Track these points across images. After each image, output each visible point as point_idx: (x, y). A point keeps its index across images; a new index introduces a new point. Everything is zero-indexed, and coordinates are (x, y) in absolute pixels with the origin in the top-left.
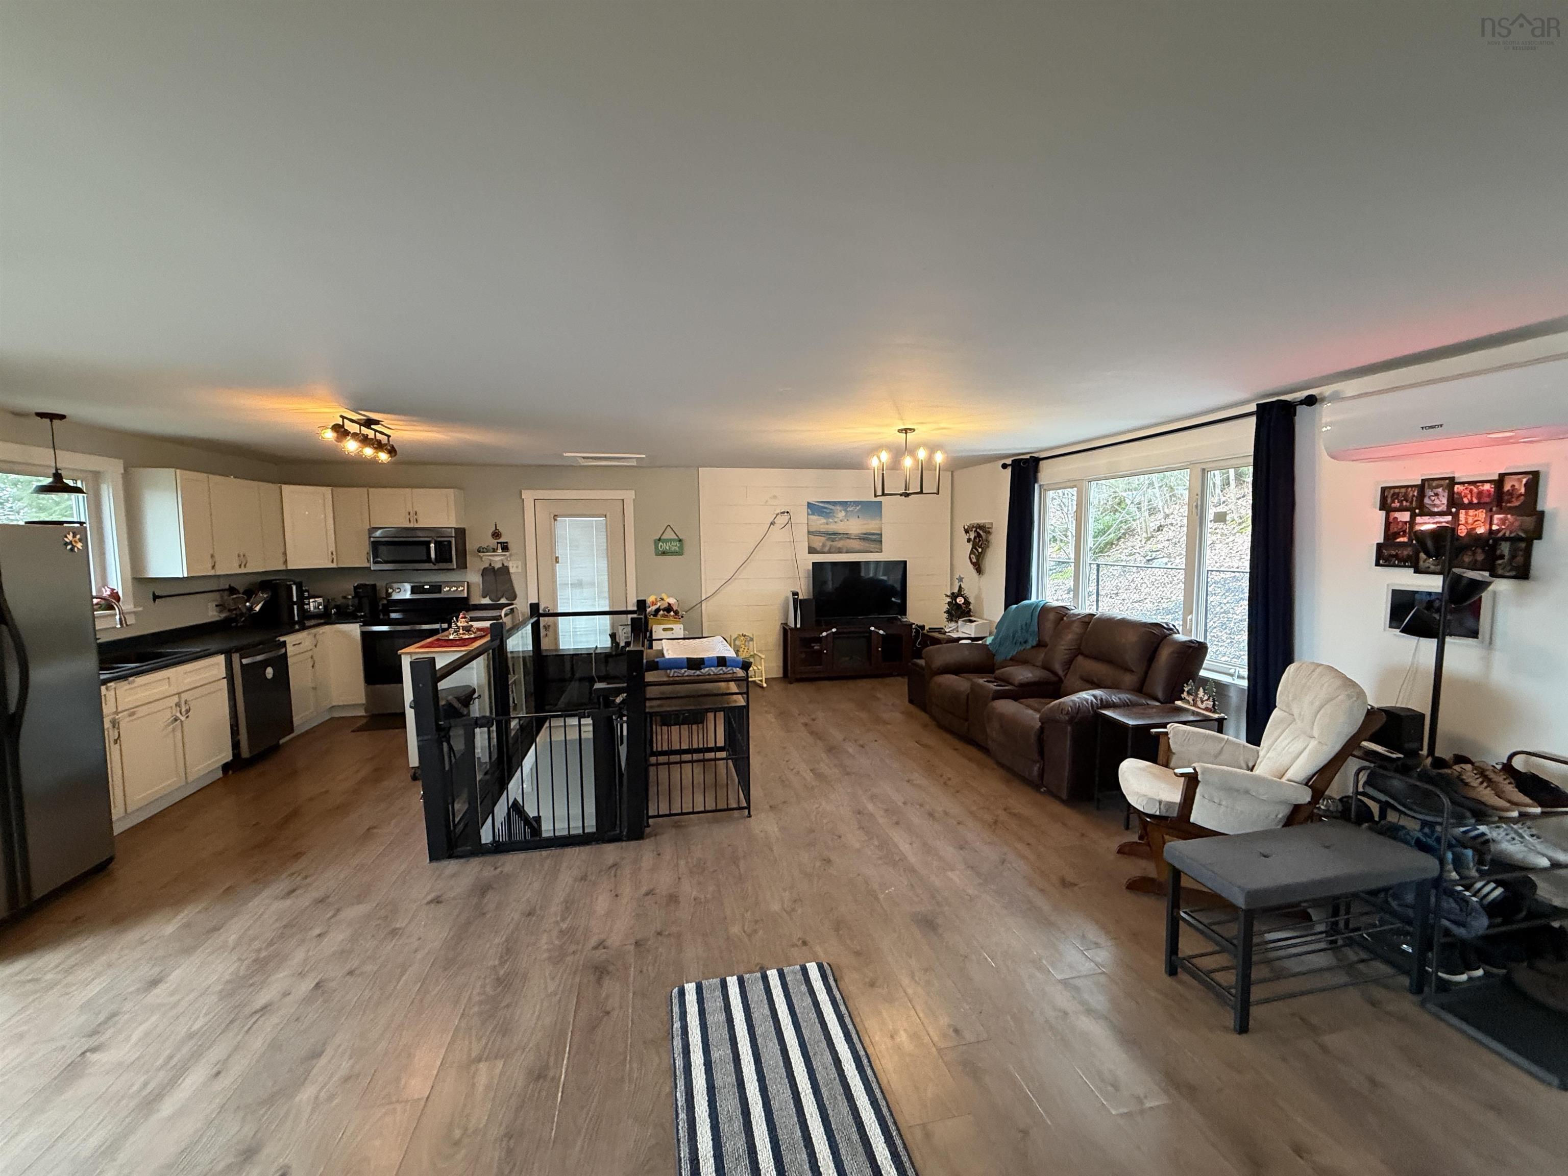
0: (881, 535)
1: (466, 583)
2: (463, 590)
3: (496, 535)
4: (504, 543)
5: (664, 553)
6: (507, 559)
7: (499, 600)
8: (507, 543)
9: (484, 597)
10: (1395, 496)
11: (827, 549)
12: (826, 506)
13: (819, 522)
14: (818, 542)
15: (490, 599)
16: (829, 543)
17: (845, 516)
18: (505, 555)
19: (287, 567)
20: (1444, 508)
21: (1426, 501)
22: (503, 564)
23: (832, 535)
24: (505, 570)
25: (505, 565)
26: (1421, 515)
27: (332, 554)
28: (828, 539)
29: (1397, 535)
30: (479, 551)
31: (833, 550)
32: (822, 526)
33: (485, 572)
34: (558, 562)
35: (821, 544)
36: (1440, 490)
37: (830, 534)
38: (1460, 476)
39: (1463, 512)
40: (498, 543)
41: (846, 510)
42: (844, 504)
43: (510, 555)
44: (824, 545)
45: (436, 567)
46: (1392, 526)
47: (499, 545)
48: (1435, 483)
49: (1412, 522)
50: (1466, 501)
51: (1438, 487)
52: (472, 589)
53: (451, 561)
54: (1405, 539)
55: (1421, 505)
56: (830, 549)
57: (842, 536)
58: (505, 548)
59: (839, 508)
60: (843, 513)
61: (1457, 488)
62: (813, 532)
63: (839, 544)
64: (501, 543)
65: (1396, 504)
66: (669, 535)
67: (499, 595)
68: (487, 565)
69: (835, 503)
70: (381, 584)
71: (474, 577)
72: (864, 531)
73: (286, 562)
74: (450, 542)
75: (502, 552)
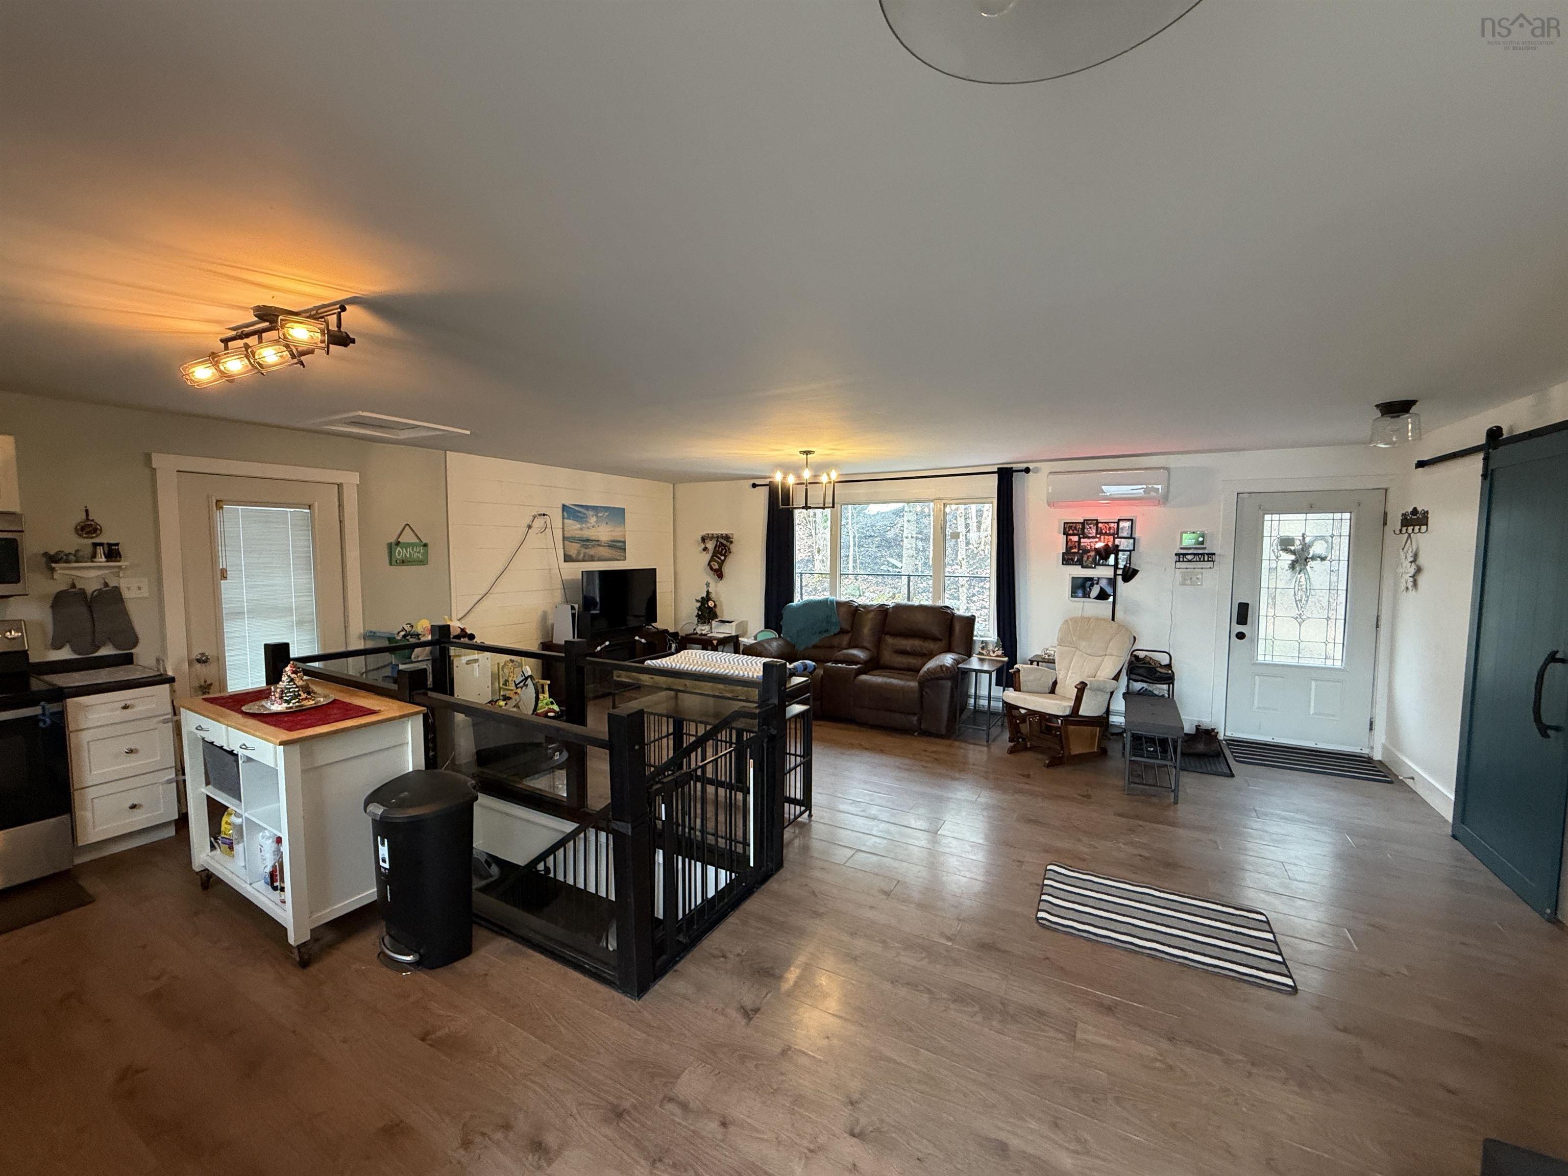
0: (624, 542)
1: (23, 624)
2: (21, 636)
3: (89, 530)
4: (109, 545)
5: (403, 562)
6: (116, 573)
7: (96, 650)
8: (117, 544)
9: (59, 647)
10: (1070, 527)
11: (581, 556)
12: (580, 509)
13: (574, 527)
14: (574, 548)
15: (74, 649)
16: (583, 550)
17: (596, 522)
18: (111, 567)
20: (1094, 535)
21: (1086, 531)
22: (106, 584)
23: (586, 542)
24: (110, 594)
25: (112, 584)
26: (1083, 538)
28: (583, 546)
29: (1071, 548)
30: (49, 562)
31: (586, 558)
32: (576, 532)
33: (62, 601)
34: (225, 578)
35: (576, 552)
36: (1092, 526)
37: (584, 541)
38: (1100, 519)
39: (1102, 537)
40: (95, 545)
41: (597, 516)
42: (595, 509)
43: (126, 567)
44: (579, 553)
46: (1069, 543)
47: (100, 550)
48: (1089, 522)
49: (1079, 542)
50: (1104, 532)
51: (1091, 524)
53: (15, 579)
54: (1076, 550)
55: (1083, 533)
56: (584, 556)
57: (594, 543)
58: (113, 553)
59: (591, 513)
60: (594, 519)
61: (1100, 525)
62: (568, 538)
63: (591, 552)
64: (101, 545)
65: (1071, 532)
66: (407, 537)
67: (99, 640)
68: (65, 588)
69: (587, 508)
71: (32, 611)
72: (612, 539)
74: (12, 543)
75: (107, 561)
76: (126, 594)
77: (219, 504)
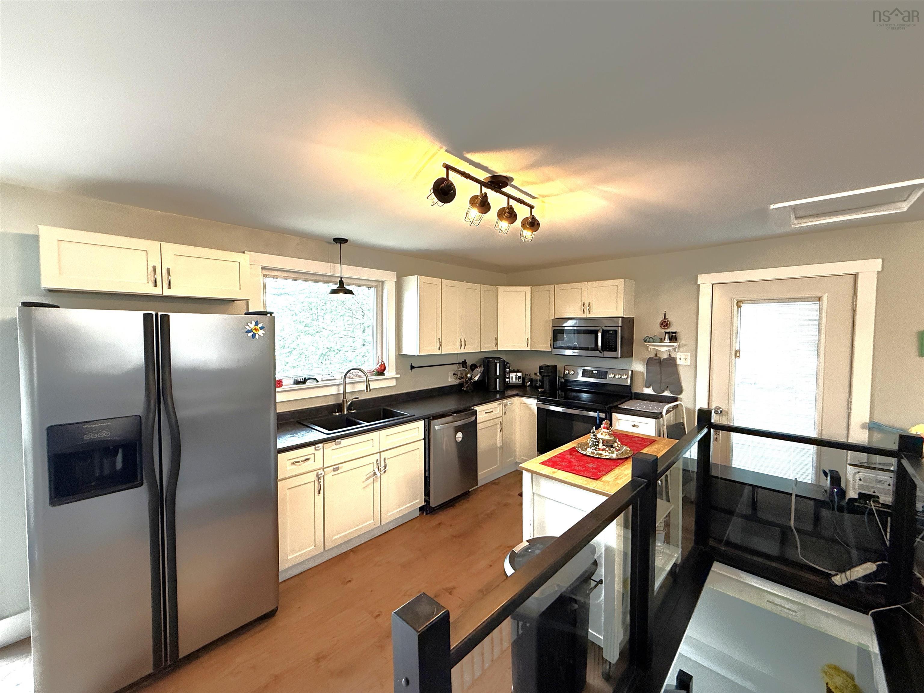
1: (630, 372)
2: (627, 378)
3: (665, 324)
4: (673, 333)
6: (675, 350)
7: (663, 392)
8: (675, 333)
9: (648, 387)
15: (654, 390)
18: (673, 346)
19: (497, 349)
22: (670, 355)
24: (671, 362)
25: (673, 356)
27: (528, 339)
30: (645, 341)
33: (649, 362)
34: (738, 357)
40: (666, 333)
43: (679, 346)
45: (601, 355)
47: (667, 335)
52: (635, 378)
53: (615, 350)
58: (673, 337)
64: (669, 333)
67: (664, 386)
68: (652, 355)
70: (560, 366)
71: (639, 367)
73: (497, 345)
74: (616, 332)
75: (670, 342)
76: (678, 362)
77: (739, 304)
